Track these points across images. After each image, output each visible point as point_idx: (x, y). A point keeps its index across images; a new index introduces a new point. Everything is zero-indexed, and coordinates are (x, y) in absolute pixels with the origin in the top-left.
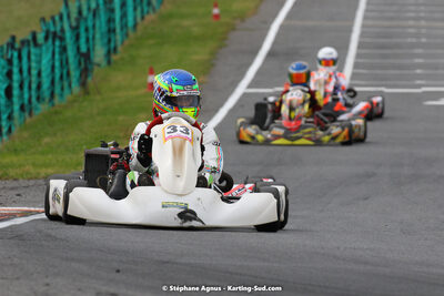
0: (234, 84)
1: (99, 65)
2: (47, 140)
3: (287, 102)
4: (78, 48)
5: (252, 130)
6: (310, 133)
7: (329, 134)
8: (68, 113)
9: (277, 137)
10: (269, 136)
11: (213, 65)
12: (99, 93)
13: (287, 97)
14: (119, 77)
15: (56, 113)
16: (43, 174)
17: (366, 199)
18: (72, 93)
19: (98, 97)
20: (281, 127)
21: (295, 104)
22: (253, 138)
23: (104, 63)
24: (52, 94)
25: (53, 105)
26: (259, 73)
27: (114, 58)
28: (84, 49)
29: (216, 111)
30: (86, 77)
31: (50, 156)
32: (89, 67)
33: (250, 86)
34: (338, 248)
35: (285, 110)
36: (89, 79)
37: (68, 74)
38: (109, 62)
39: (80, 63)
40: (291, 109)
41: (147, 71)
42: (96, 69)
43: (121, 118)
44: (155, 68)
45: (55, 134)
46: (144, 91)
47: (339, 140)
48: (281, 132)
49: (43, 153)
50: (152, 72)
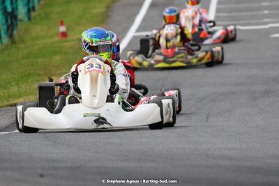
0: (126, 30)
1: (21, 21)
3: (164, 35)
4: (5, 9)
5: (139, 58)
6: (182, 57)
7: (197, 57)
9: (158, 62)
10: (152, 62)
11: (109, 16)
12: (23, 41)
13: (164, 32)
14: (37, 30)
17: (230, 111)
18: (2, 43)
19: (23, 45)
20: (160, 54)
21: (169, 36)
22: (140, 64)
23: (26, 19)
27: (33, 14)
28: (9, 9)
30: (13, 30)
32: (15, 23)
33: (138, 30)
34: (210, 149)
35: (162, 41)
36: (15, 32)
38: (29, 18)
39: (7, 20)
40: (167, 40)
41: (59, 23)
42: (19, 23)
43: (40, 60)
44: (65, 20)
46: (57, 38)
47: (204, 61)
48: (161, 58)
50: (62, 24)
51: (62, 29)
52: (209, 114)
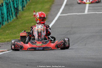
0: (57, 14)
1: (20, 11)
2: (7, 32)
4: (14, 7)
8: (12, 24)
11: (51, 9)
12: (21, 18)
14: (26, 14)
15: (9, 24)
16: (7, 41)
17: (93, 42)
18: (13, 19)
23: (21, 10)
24: (8, 19)
25: (8, 22)
26: (63, 10)
27: (24, 8)
28: (16, 7)
29: (52, 21)
30: (17, 14)
31: (8, 36)
32: (18, 11)
33: (61, 14)
36: (18, 15)
37: (12, 14)
38: (23, 10)
39: (15, 11)
42: (19, 12)
43: (27, 24)
44: (35, 11)
45: (9, 30)
46: (32, 17)
49: (6, 35)
50: (34, 12)
51: (34, 13)
52: (86, 43)
